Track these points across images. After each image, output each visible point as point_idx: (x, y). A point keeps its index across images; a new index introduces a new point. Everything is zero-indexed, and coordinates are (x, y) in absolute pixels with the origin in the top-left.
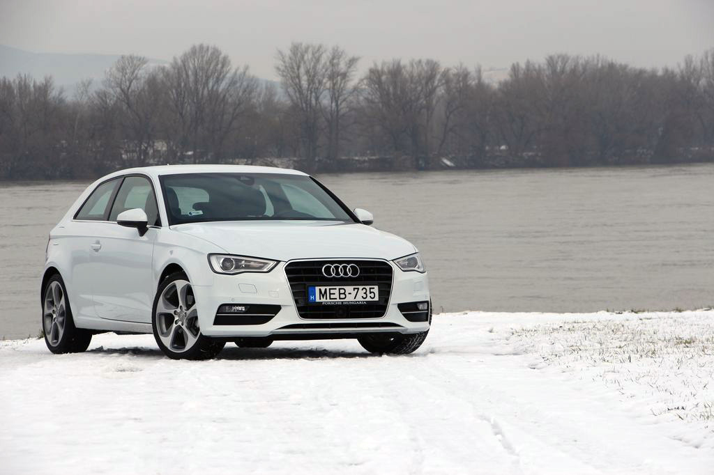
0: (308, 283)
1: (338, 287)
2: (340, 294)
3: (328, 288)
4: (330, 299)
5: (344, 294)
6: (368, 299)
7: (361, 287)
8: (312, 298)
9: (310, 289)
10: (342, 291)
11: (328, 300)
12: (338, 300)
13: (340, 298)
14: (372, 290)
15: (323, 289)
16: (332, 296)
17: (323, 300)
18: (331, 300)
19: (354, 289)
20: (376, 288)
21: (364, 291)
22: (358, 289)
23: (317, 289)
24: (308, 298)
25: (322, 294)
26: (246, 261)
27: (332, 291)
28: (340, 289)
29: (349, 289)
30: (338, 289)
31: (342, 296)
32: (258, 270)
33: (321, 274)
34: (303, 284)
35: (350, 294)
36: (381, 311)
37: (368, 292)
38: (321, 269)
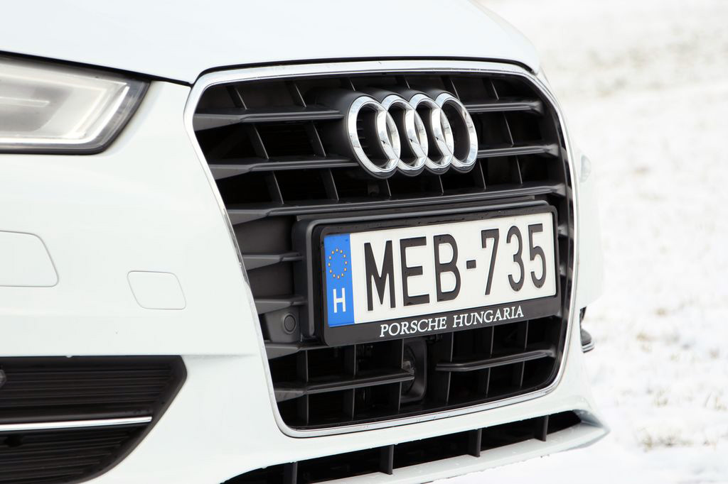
0: (311, 214)
1: (429, 232)
2: (440, 268)
3: (396, 235)
4: (408, 301)
5: (452, 267)
6: (527, 289)
7: (503, 225)
8: (336, 301)
9: (331, 244)
10: (446, 253)
11: (402, 311)
12: (434, 306)
13: (441, 296)
14: (537, 239)
15: (378, 239)
16: (415, 286)
17: (382, 312)
19: (486, 234)
20: (545, 219)
24: (323, 302)
25: (379, 277)
27: (413, 256)
28: (439, 239)
30: (430, 242)
31: (448, 281)
33: (353, 158)
34: (291, 219)
35: (471, 264)
36: (551, 352)
37: (525, 255)
38: (339, 123)
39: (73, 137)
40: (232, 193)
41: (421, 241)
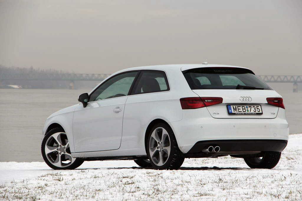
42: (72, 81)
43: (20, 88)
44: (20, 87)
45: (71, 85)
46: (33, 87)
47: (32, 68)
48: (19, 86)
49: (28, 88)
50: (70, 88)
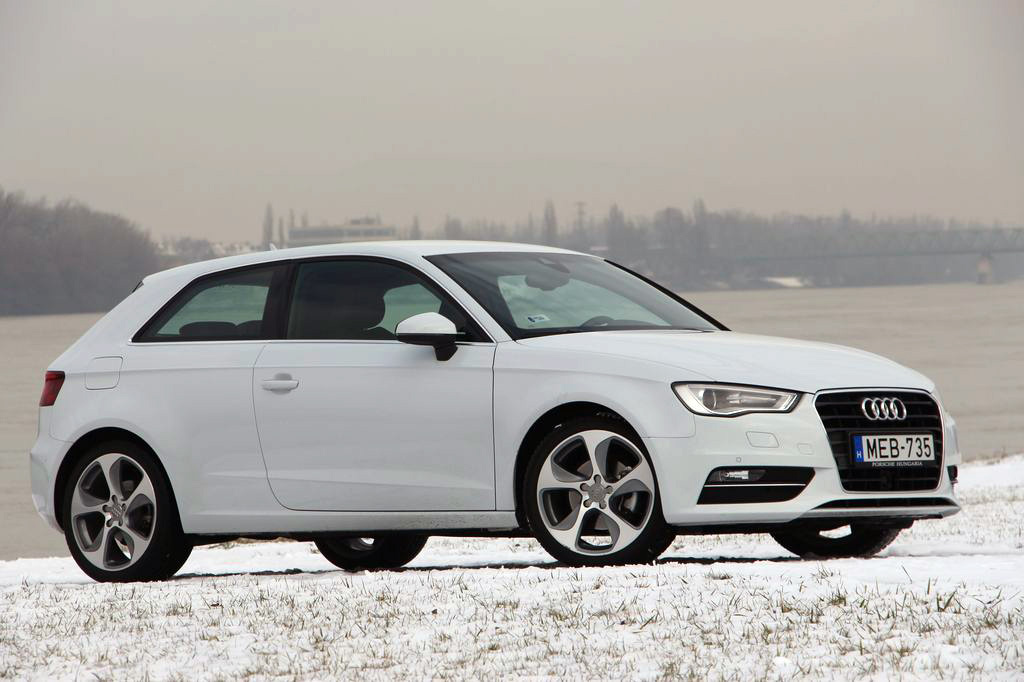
0: (850, 431)
1: (888, 437)
2: (892, 448)
3: (877, 438)
4: (881, 457)
5: (896, 448)
6: (924, 458)
7: (914, 437)
8: (859, 455)
9: (856, 440)
10: (894, 444)
11: (880, 459)
12: (890, 459)
13: (893, 456)
14: (927, 442)
15: (871, 439)
16: (884, 453)
17: (873, 459)
18: (883, 460)
19: (908, 439)
20: (931, 437)
21: (918, 444)
22: (911, 439)
23: (864, 439)
24: (854, 455)
25: (872, 449)
26: (742, 393)
27: (883, 444)
28: (891, 440)
29: (901, 439)
30: (888, 441)
31: (895, 452)
32: (769, 407)
33: (863, 414)
34: (843, 431)
35: (903, 448)
36: (934, 479)
37: (923, 446)
38: (860, 406)
39: (782, 408)
40: (826, 423)
41: (886, 440)
42: (987, 254)
43: (806, 287)
44: (807, 282)
45: (984, 267)
46: (851, 282)
47: (846, 218)
48: (802, 281)
49: (835, 285)
50: (982, 280)
